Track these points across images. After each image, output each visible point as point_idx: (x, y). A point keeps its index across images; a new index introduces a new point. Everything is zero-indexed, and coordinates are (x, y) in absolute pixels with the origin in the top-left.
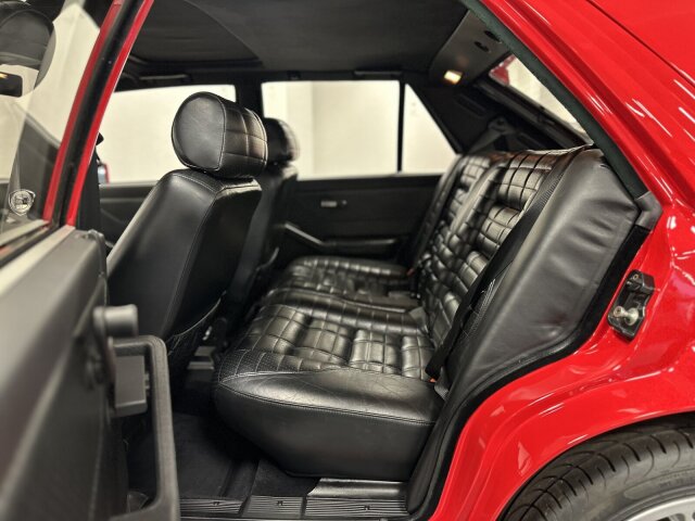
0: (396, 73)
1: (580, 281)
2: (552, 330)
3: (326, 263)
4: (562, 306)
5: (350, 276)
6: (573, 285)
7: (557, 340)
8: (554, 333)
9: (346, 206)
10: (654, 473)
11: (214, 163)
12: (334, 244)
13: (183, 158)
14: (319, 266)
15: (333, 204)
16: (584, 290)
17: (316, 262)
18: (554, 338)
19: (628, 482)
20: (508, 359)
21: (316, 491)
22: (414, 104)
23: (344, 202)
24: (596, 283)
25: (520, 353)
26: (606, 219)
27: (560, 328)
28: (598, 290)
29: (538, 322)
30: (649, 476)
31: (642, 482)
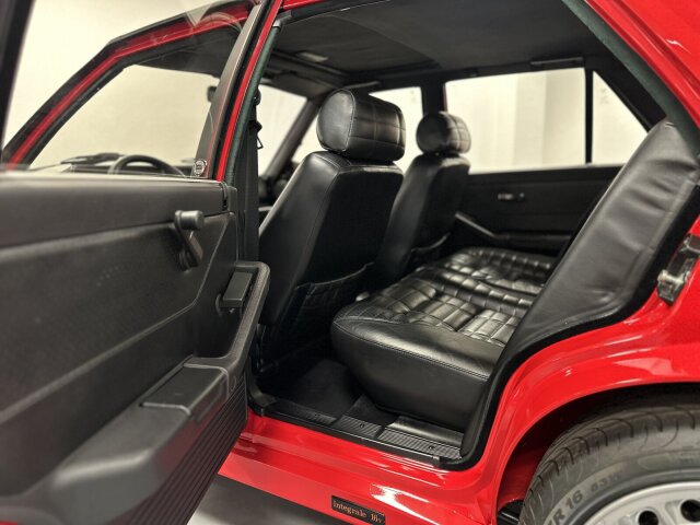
0: (579, 59)
1: (636, 246)
2: (604, 295)
3: (503, 255)
4: (616, 272)
5: (516, 269)
6: (625, 249)
7: (609, 306)
8: (605, 299)
9: (524, 199)
10: (673, 446)
11: (342, 145)
12: (508, 237)
13: (323, 144)
14: (484, 256)
15: (508, 197)
16: (638, 255)
17: (481, 253)
18: (606, 304)
19: (644, 449)
20: (556, 321)
21: (393, 425)
22: (603, 91)
23: (522, 195)
24: (652, 248)
25: (570, 315)
26: (665, 179)
27: (612, 294)
28: (654, 255)
29: (588, 286)
30: (667, 448)
31: (658, 453)
